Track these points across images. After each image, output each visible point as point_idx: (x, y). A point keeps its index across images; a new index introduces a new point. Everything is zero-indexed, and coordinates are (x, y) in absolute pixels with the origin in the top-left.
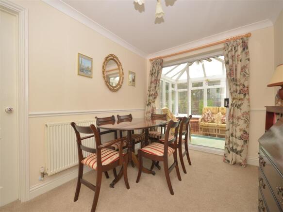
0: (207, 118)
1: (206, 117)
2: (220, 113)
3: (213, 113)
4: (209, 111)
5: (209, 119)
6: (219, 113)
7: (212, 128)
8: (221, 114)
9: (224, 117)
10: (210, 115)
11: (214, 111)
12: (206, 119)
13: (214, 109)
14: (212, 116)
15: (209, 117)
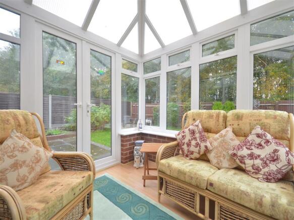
0: (189, 145)
1: (186, 141)
2: (228, 132)
3: (207, 130)
4: (197, 122)
5: (192, 148)
6: (223, 132)
7: (193, 190)
8: (231, 135)
9: (240, 148)
10: (197, 135)
11: (211, 124)
12: (185, 147)
13: (211, 116)
14: (203, 139)
15: (193, 143)
